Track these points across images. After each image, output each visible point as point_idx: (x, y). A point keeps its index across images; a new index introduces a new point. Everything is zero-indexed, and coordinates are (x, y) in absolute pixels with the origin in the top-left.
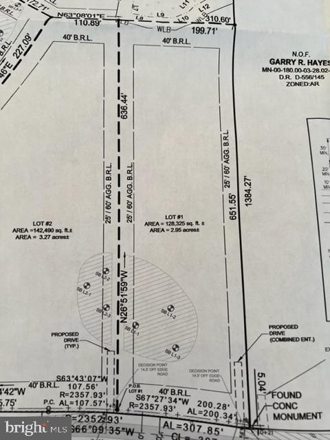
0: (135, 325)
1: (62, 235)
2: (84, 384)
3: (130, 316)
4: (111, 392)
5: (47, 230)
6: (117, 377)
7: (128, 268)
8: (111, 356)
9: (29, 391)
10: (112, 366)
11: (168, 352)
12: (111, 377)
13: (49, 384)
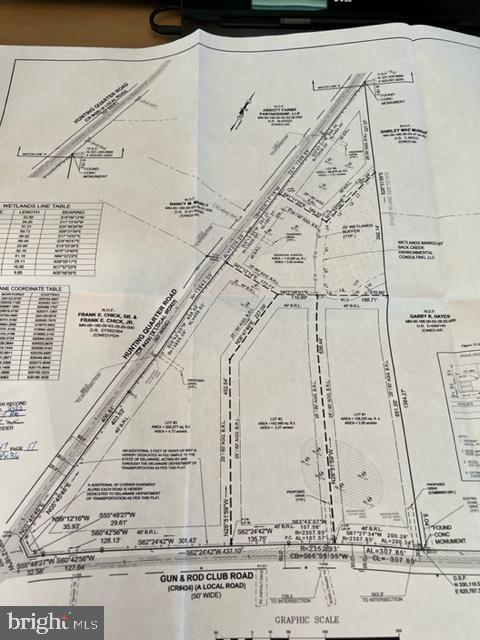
0: (342, 485)
1: (289, 426)
2: (311, 526)
3: (337, 480)
4: (329, 530)
5: (279, 423)
6: (332, 520)
7: (333, 448)
8: (328, 506)
9: (275, 530)
10: (329, 513)
11: (365, 502)
12: (329, 520)
13: (288, 526)
